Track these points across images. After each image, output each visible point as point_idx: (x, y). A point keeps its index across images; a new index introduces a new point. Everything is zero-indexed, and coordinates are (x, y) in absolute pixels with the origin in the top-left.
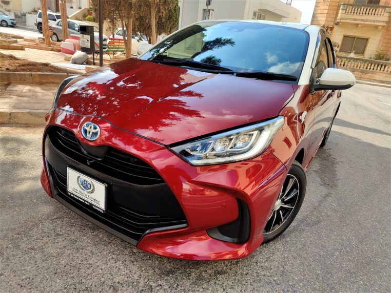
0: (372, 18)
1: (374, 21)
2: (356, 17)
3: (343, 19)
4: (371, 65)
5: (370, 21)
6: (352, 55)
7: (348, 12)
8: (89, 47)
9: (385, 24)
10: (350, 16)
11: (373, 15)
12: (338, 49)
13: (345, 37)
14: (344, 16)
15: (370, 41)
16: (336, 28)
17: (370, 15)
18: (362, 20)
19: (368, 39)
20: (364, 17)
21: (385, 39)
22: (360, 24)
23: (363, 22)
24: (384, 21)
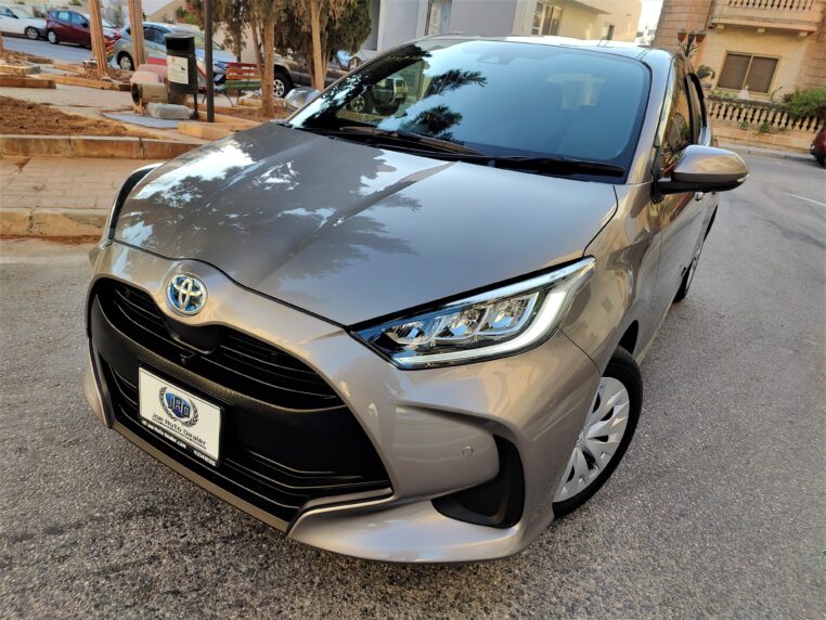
0: (785, 14)
1: (790, 22)
2: (751, 12)
3: (726, 18)
4: (782, 116)
5: (783, 21)
6: (744, 95)
7: (736, 4)
8: (186, 82)
9: (813, 28)
10: (740, 11)
11: (788, 8)
12: (714, 82)
13: (729, 55)
14: (727, 11)
15: (781, 65)
16: (710, 37)
17: (782, 7)
18: (765, 20)
19: (776, 60)
20: (769, 13)
21: (814, 59)
22: (761, 28)
23: (766, 25)
24: (810, 22)
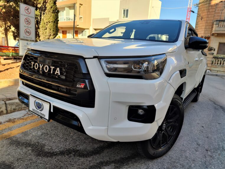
3: (217, 31)
7: (220, 26)
10: (222, 29)
13: (220, 44)
16: (212, 38)
